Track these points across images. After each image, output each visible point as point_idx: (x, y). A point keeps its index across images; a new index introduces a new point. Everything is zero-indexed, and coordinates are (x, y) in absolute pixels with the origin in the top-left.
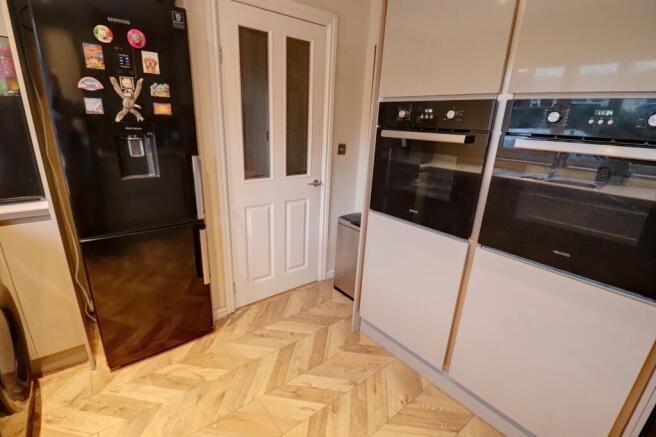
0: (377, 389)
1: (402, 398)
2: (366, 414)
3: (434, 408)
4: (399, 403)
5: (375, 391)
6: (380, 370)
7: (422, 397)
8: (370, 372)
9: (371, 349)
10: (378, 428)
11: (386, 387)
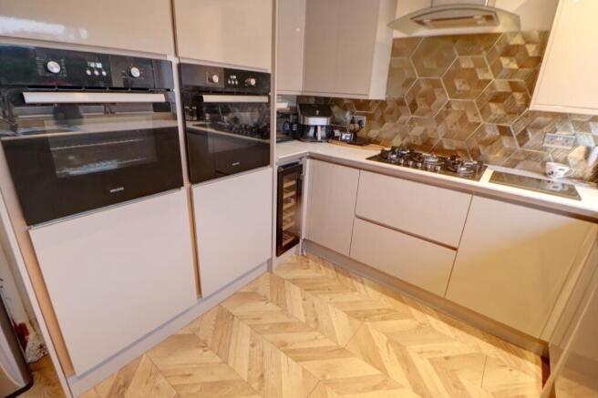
0: (187, 373)
1: (200, 351)
2: (218, 382)
3: (212, 328)
4: (205, 353)
5: (189, 375)
6: (160, 372)
7: (201, 335)
8: (161, 381)
9: (121, 383)
10: (232, 370)
11: (186, 364)
